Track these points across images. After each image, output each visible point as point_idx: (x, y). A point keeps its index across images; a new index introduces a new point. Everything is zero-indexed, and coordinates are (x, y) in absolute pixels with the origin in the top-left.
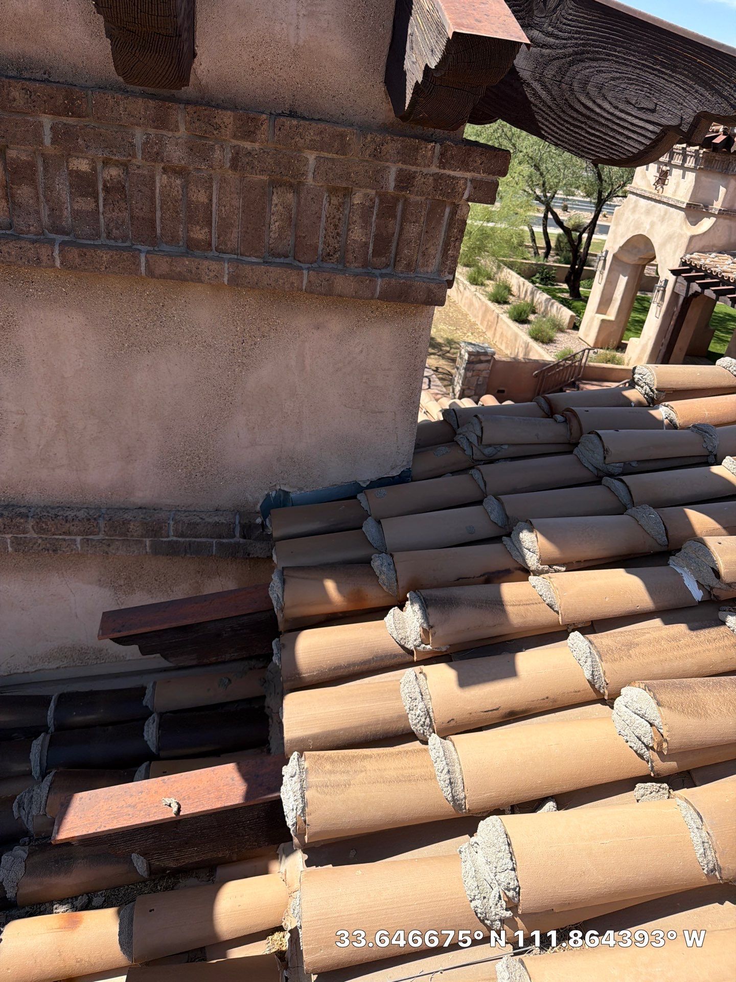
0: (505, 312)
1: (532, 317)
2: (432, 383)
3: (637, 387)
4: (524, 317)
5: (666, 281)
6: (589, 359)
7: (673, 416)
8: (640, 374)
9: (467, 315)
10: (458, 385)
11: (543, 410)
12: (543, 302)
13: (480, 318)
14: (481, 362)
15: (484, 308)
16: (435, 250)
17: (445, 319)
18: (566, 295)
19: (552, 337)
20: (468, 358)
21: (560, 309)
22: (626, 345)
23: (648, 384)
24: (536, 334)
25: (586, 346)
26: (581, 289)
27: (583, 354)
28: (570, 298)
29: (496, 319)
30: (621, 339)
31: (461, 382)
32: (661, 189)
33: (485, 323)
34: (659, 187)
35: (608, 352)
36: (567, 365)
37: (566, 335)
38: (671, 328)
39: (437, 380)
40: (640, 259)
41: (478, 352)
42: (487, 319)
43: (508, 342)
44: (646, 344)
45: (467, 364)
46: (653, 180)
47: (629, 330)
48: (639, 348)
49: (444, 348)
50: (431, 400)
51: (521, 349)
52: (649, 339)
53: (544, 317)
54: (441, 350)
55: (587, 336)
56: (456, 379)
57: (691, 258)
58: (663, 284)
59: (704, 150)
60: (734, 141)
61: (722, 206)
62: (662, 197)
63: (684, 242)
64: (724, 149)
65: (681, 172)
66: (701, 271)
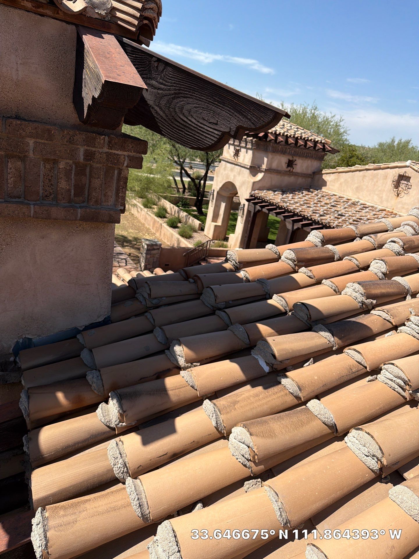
0: (165, 222)
1: (179, 225)
2: (128, 262)
3: (229, 262)
4: (175, 225)
5: (244, 205)
6: (211, 246)
7: (247, 275)
8: (230, 255)
9: (144, 224)
10: (143, 263)
11: (183, 277)
12: (184, 217)
13: (152, 226)
14: (154, 249)
15: (153, 220)
16: (112, 193)
17: (132, 227)
18: (196, 213)
19: (191, 235)
20: (147, 247)
21: (193, 220)
22: (228, 238)
23: (234, 260)
24: (183, 234)
25: (208, 239)
26: (203, 210)
27: (207, 243)
28: (198, 215)
29: (160, 226)
30: (226, 235)
31: (144, 261)
32: (237, 159)
33: (155, 229)
34: (236, 158)
35: (220, 242)
36: (200, 249)
37: (198, 234)
38: (249, 229)
39: (130, 260)
40: (231, 194)
41: (152, 244)
42: (155, 226)
43: (168, 238)
44: (238, 237)
45: (147, 251)
46: (232, 154)
47: (229, 230)
48: (235, 239)
49: (133, 243)
50: (125, 273)
51: (175, 242)
52: (239, 234)
53: (186, 224)
54: (131, 244)
55: (208, 234)
56: (141, 259)
57: (255, 193)
58: (242, 206)
59: (255, 139)
60: (268, 136)
61: (266, 167)
62: (237, 162)
63: (251, 185)
64: (264, 140)
65: (245, 150)
66: (260, 199)
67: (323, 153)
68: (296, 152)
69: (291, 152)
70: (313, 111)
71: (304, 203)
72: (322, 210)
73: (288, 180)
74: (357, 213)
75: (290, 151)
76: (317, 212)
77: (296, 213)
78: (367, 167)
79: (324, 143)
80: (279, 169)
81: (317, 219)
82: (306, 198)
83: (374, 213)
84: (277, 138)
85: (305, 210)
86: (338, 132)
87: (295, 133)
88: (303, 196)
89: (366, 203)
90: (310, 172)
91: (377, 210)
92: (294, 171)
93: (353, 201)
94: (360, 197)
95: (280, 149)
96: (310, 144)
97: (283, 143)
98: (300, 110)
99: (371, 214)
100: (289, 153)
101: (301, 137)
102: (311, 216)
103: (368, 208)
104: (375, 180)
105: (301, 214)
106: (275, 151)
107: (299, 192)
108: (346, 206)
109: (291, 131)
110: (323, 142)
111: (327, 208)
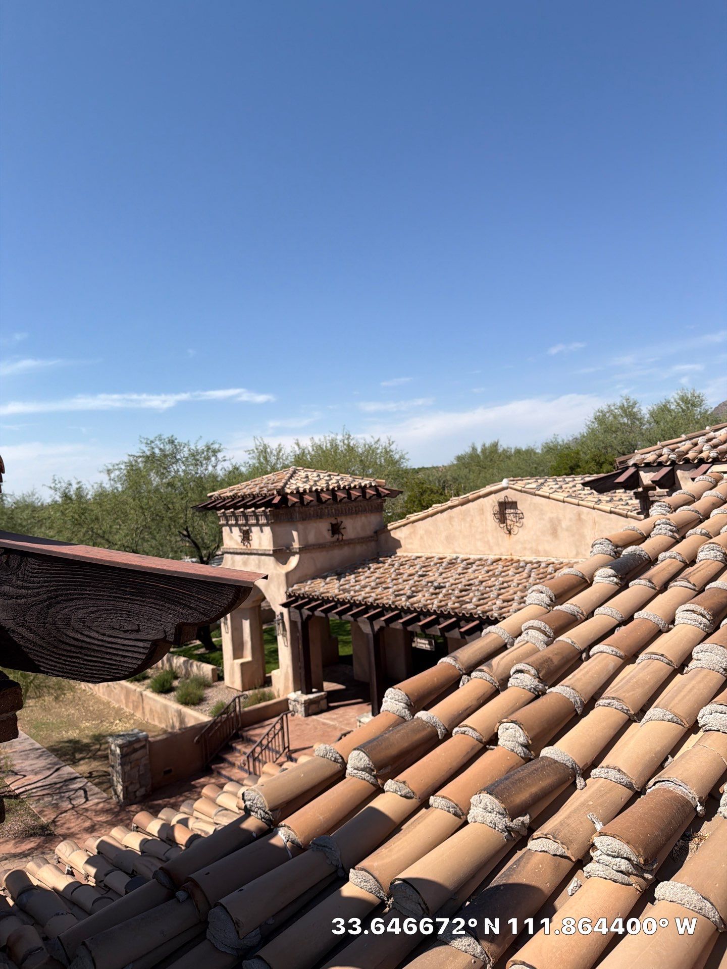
0: (147, 688)
1: (176, 683)
2: (89, 793)
3: (252, 813)
4: (167, 686)
5: (282, 614)
6: (242, 705)
7: (293, 836)
8: (249, 800)
9: (109, 703)
10: (119, 785)
11: (165, 886)
12: (182, 665)
13: (124, 701)
14: (135, 750)
15: (124, 691)
17: (85, 715)
18: (202, 650)
19: (202, 696)
20: (121, 751)
21: (200, 666)
22: (270, 677)
23: (259, 808)
24: (186, 699)
25: (236, 694)
26: (214, 640)
27: (235, 704)
28: (207, 652)
29: (140, 697)
30: (264, 674)
31: (120, 780)
32: (249, 545)
33: (131, 705)
34: (246, 544)
35: (256, 691)
36: (223, 720)
37: (215, 689)
38: (301, 652)
39: (94, 787)
40: (254, 602)
41: (130, 742)
42: (131, 700)
43: (160, 716)
44: (287, 672)
45: (121, 758)
46: (239, 539)
47: (268, 662)
48: (282, 678)
49: (93, 748)
51: (175, 719)
52: (287, 667)
53: (187, 678)
54: (90, 751)
55: (233, 683)
56: (115, 778)
57: (293, 590)
58: (280, 617)
59: (269, 509)
60: (288, 499)
61: (300, 545)
62: (251, 550)
63: (283, 579)
64: (284, 506)
65: (258, 528)
66: (305, 598)
67: (380, 501)
68: (338, 510)
69: (330, 512)
70: (346, 442)
71: (377, 584)
72: (407, 587)
73: (338, 555)
74: (462, 576)
75: (328, 511)
76: (401, 592)
77: (369, 604)
78: (449, 503)
79: (375, 486)
80: (321, 541)
81: (405, 606)
82: (377, 575)
83: (486, 568)
84: (303, 498)
85: (383, 595)
86: (392, 460)
87: (328, 483)
88: (372, 573)
89: (469, 556)
90: (369, 532)
91: (489, 562)
92: (344, 537)
93: (449, 558)
94: (457, 550)
95: (312, 513)
96: (356, 493)
97: (315, 502)
98: (326, 444)
99: (483, 573)
100: (329, 514)
101: (339, 487)
102: (393, 602)
103: (474, 563)
104: (468, 519)
105: (378, 604)
106: (305, 518)
107: (363, 568)
108: (441, 570)
109: (320, 482)
110: (373, 484)
111: (415, 582)
